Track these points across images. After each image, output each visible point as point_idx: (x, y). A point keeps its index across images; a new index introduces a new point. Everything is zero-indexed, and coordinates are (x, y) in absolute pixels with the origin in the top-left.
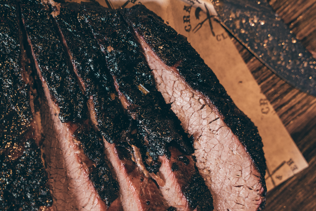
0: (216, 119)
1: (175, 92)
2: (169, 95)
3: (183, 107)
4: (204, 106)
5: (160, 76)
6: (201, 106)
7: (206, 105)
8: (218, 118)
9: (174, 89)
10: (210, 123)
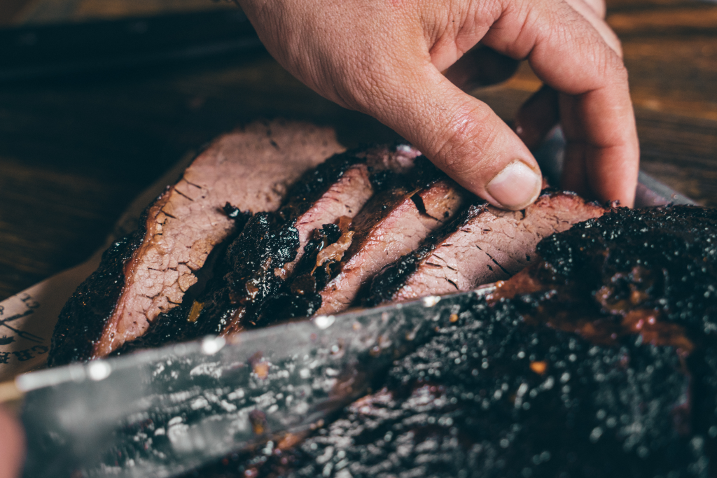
0: (179, 193)
1: (169, 265)
2: (179, 277)
3: (189, 245)
4: (167, 215)
5: (153, 302)
6: (169, 219)
7: (163, 212)
8: (176, 191)
9: (163, 268)
10: (190, 199)
